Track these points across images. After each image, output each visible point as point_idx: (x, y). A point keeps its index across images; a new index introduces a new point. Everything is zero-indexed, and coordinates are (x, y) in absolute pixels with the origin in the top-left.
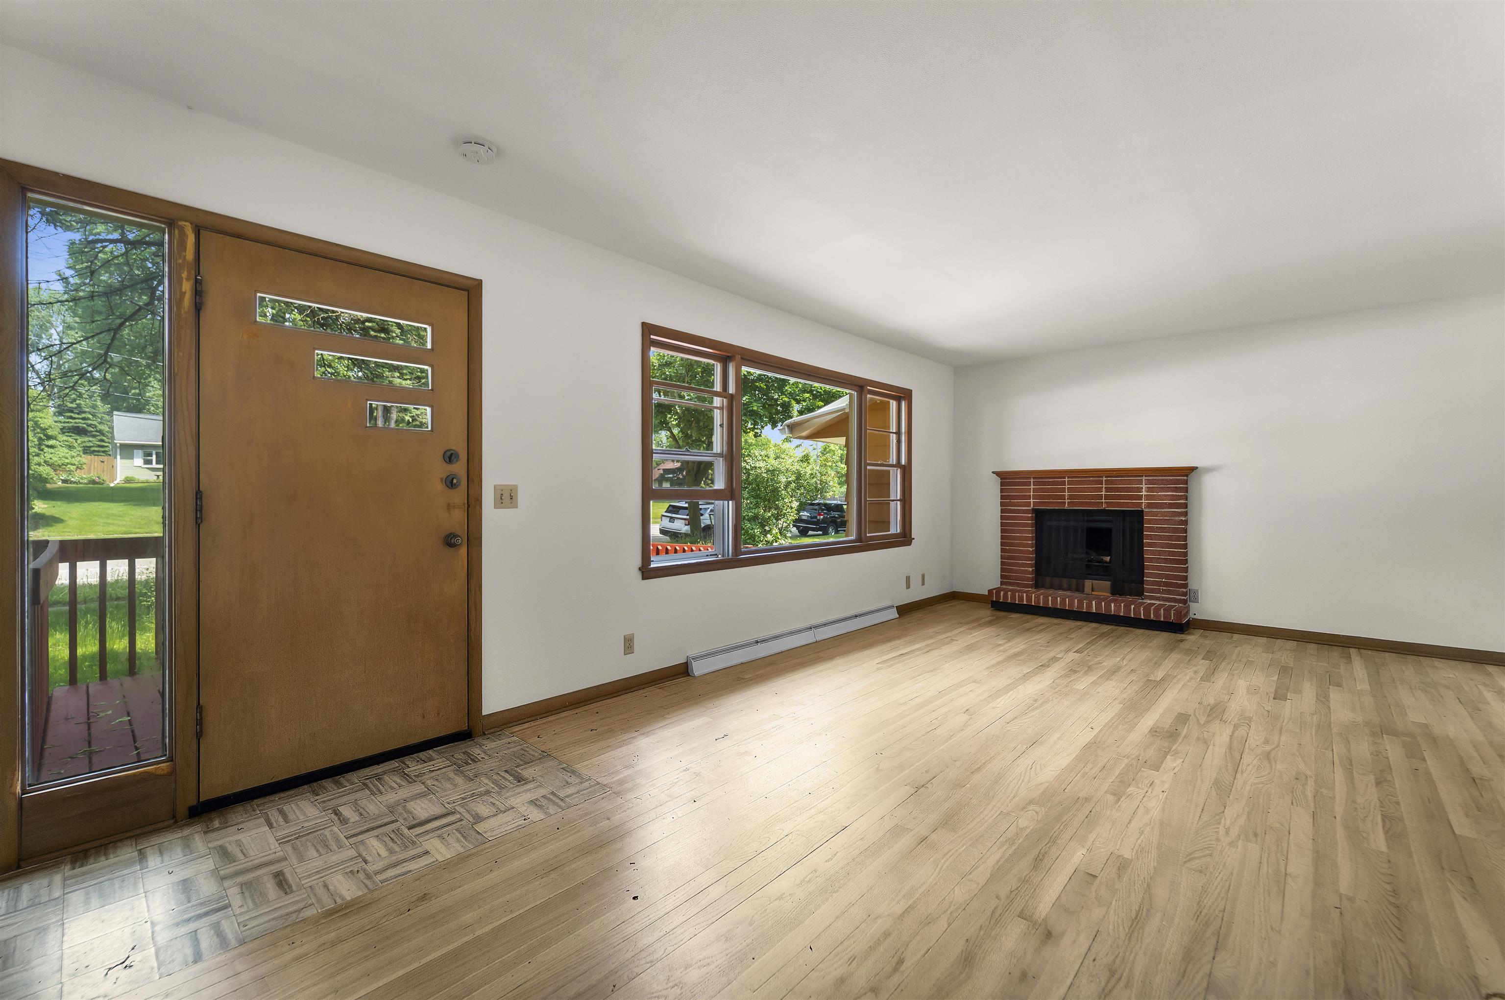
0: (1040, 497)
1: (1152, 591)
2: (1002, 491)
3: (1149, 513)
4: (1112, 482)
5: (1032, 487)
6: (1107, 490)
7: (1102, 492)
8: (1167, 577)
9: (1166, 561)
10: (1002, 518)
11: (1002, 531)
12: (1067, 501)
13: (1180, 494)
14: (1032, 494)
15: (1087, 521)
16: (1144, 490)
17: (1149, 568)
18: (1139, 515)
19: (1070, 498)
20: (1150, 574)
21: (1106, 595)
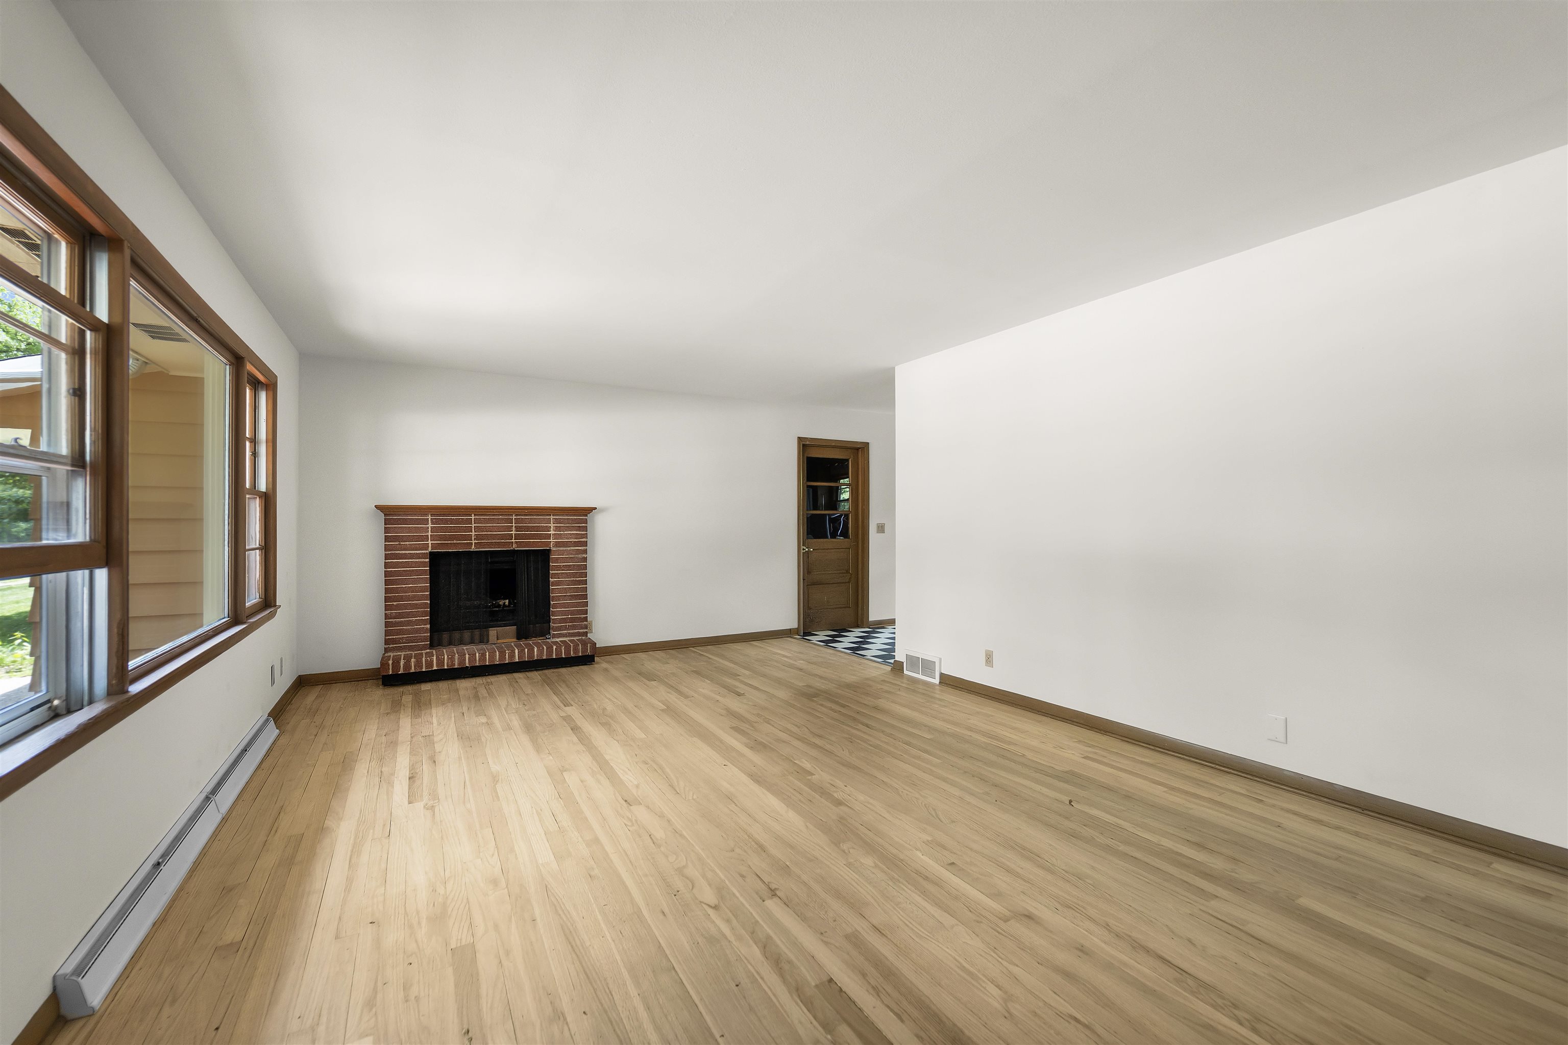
0: (441, 538)
1: (559, 629)
2: (387, 530)
3: (559, 553)
4: (522, 521)
5: (430, 525)
6: (517, 529)
7: (512, 531)
8: (572, 613)
9: (572, 597)
10: (386, 565)
11: (387, 582)
12: (473, 542)
13: (582, 532)
14: (430, 534)
15: (491, 563)
16: (552, 529)
17: (555, 606)
18: (545, 555)
19: (477, 538)
20: (558, 613)
21: (512, 641)
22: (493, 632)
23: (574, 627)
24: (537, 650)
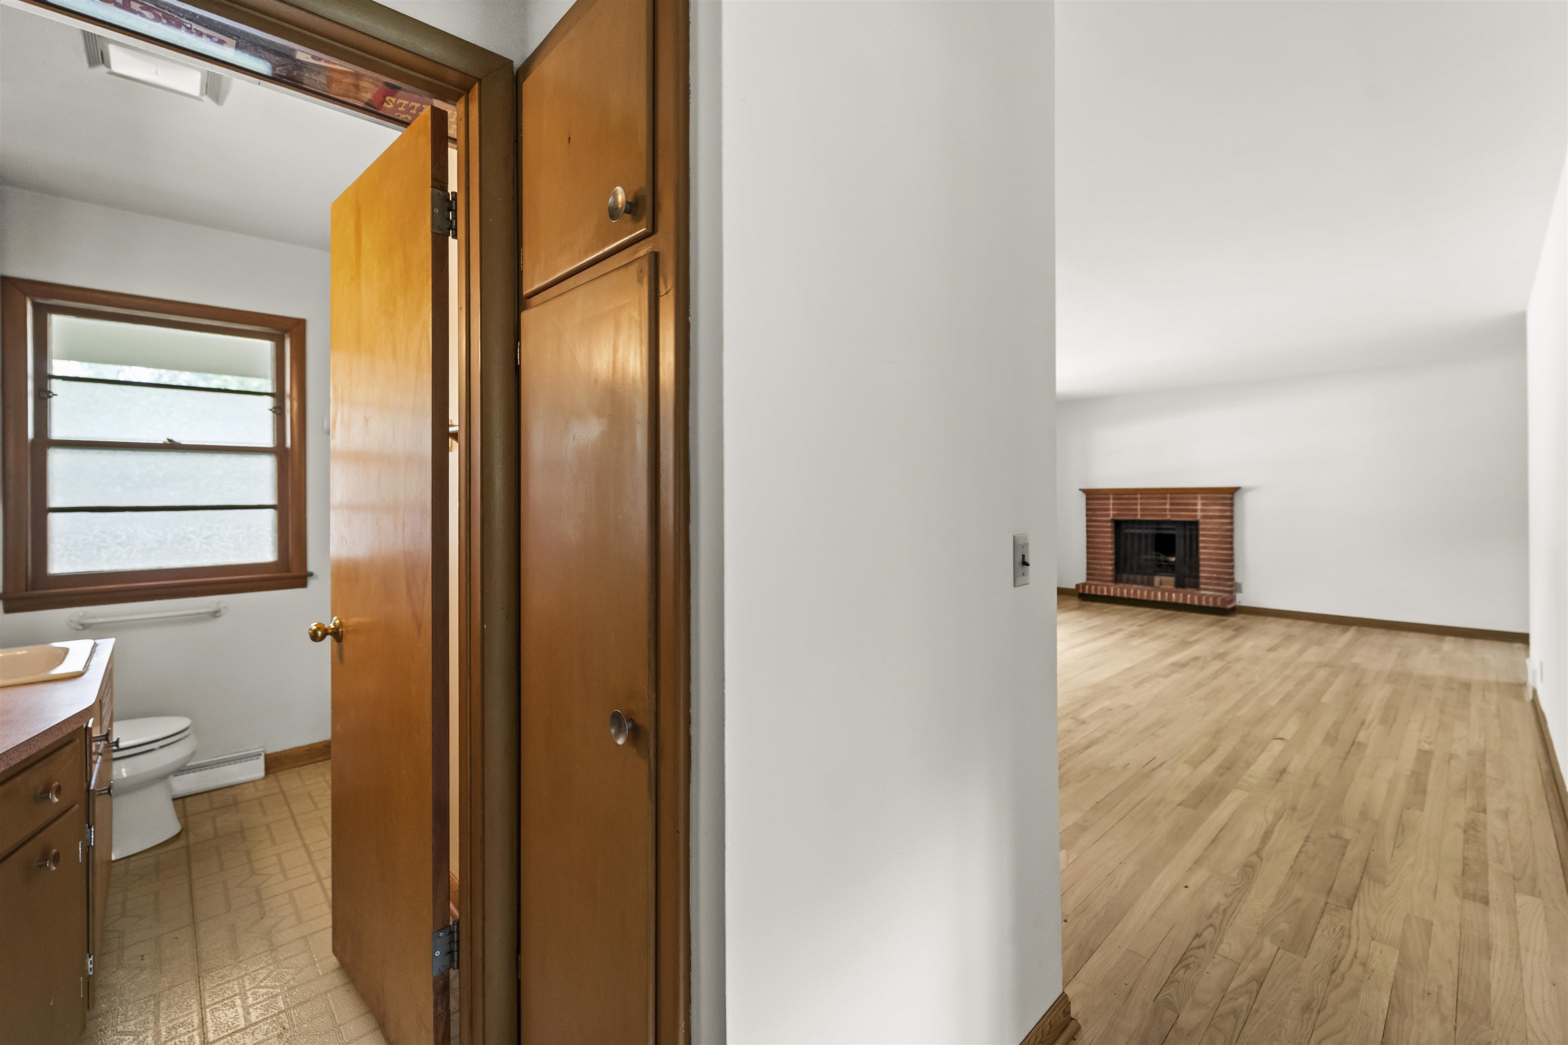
0: (1118, 510)
1: (1205, 584)
2: (1087, 505)
3: (1203, 523)
4: (1174, 499)
5: (1111, 501)
6: (1171, 504)
7: (1167, 506)
8: (1217, 573)
9: (1217, 560)
10: (1088, 526)
11: (1088, 537)
12: (1139, 513)
13: (1227, 508)
14: (1111, 507)
15: (1156, 529)
16: (1199, 505)
17: (1203, 566)
18: (1195, 524)
19: (1142, 510)
20: (1205, 572)
21: (1172, 587)
22: (1157, 579)
23: (1219, 585)
24: (1188, 596)
